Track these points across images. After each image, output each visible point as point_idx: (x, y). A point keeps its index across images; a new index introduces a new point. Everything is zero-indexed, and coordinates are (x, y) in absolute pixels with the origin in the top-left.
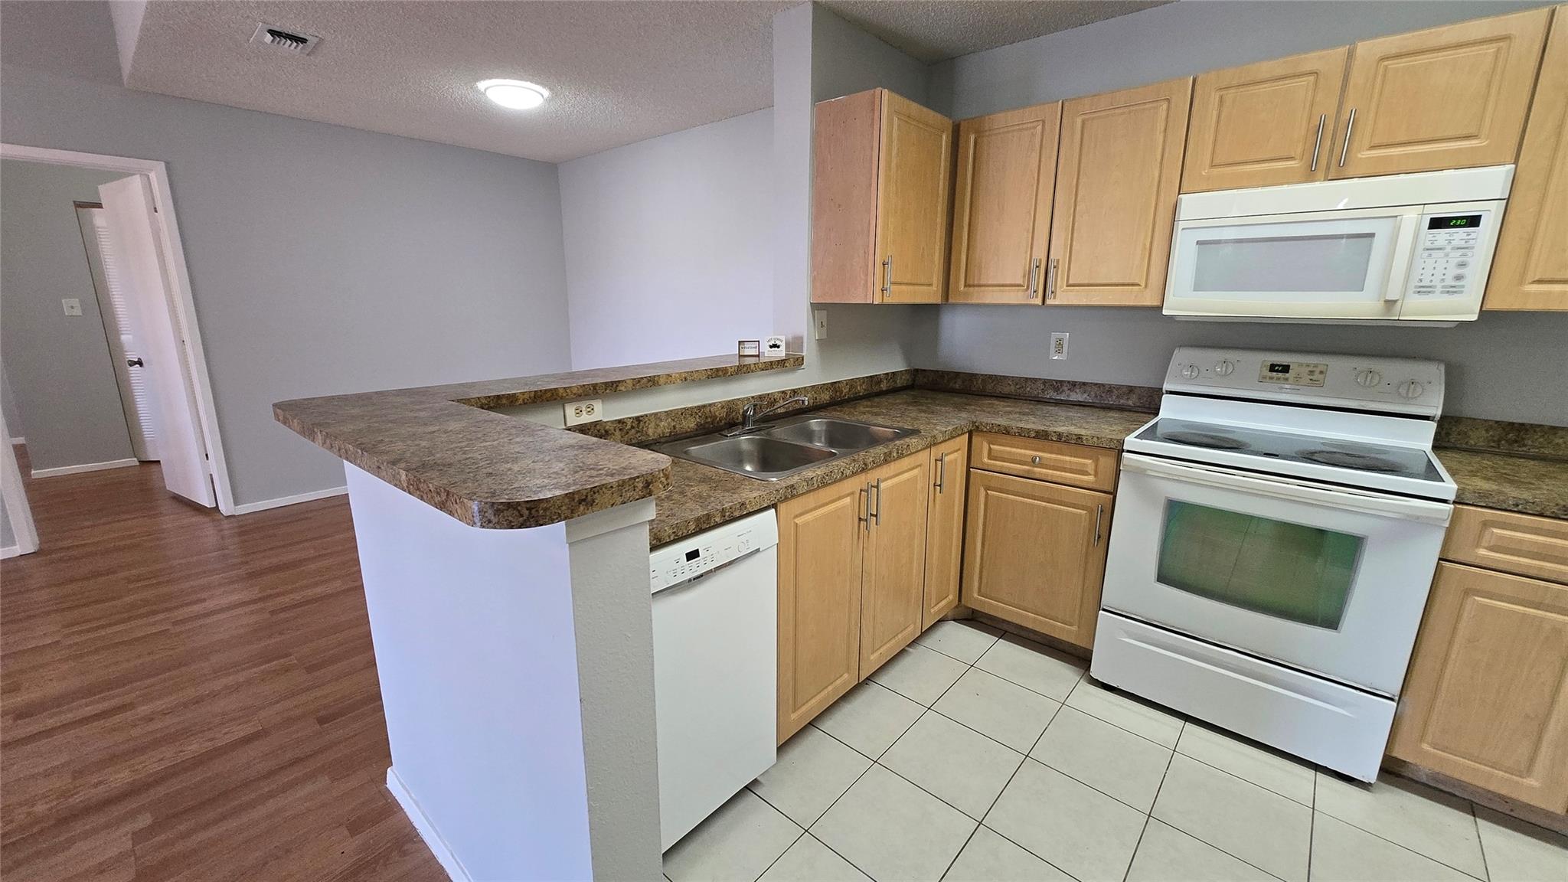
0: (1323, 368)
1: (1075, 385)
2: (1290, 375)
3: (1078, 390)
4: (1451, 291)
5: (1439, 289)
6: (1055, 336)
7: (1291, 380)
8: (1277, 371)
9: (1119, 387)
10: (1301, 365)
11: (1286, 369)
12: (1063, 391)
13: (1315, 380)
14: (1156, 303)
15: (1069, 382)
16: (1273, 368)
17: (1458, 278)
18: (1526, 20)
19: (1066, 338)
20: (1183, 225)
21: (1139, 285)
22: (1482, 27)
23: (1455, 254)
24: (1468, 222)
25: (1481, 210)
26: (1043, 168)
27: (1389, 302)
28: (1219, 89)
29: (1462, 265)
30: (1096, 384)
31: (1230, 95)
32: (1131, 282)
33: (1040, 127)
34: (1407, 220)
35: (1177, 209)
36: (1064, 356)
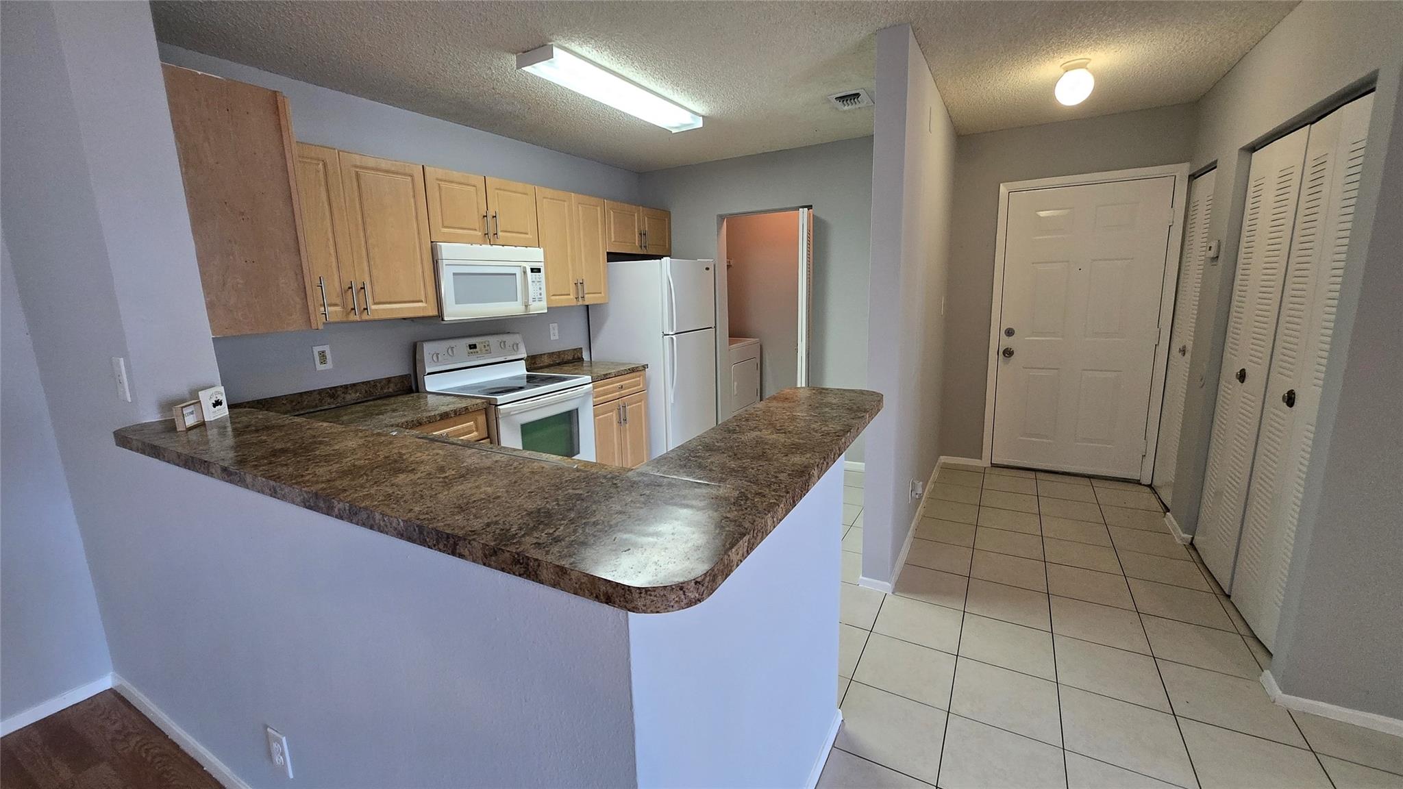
0: (488, 343)
2: (477, 349)
4: (540, 300)
5: (537, 299)
6: (317, 350)
7: (479, 352)
8: (472, 348)
10: (479, 343)
11: (475, 347)
13: (487, 349)
14: (435, 313)
17: (540, 294)
18: (529, 188)
19: (327, 349)
20: (445, 262)
21: (422, 301)
22: (520, 186)
23: (538, 284)
24: (539, 270)
25: (541, 265)
26: (334, 205)
27: (526, 306)
28: (437, 179)
29: (540, 289)
30: (363, 383)
31: (443, 184)
32: (418, 299)
33: (321, 166)
34: (525, 268)
35: (434, 252)
36: (329, 365)
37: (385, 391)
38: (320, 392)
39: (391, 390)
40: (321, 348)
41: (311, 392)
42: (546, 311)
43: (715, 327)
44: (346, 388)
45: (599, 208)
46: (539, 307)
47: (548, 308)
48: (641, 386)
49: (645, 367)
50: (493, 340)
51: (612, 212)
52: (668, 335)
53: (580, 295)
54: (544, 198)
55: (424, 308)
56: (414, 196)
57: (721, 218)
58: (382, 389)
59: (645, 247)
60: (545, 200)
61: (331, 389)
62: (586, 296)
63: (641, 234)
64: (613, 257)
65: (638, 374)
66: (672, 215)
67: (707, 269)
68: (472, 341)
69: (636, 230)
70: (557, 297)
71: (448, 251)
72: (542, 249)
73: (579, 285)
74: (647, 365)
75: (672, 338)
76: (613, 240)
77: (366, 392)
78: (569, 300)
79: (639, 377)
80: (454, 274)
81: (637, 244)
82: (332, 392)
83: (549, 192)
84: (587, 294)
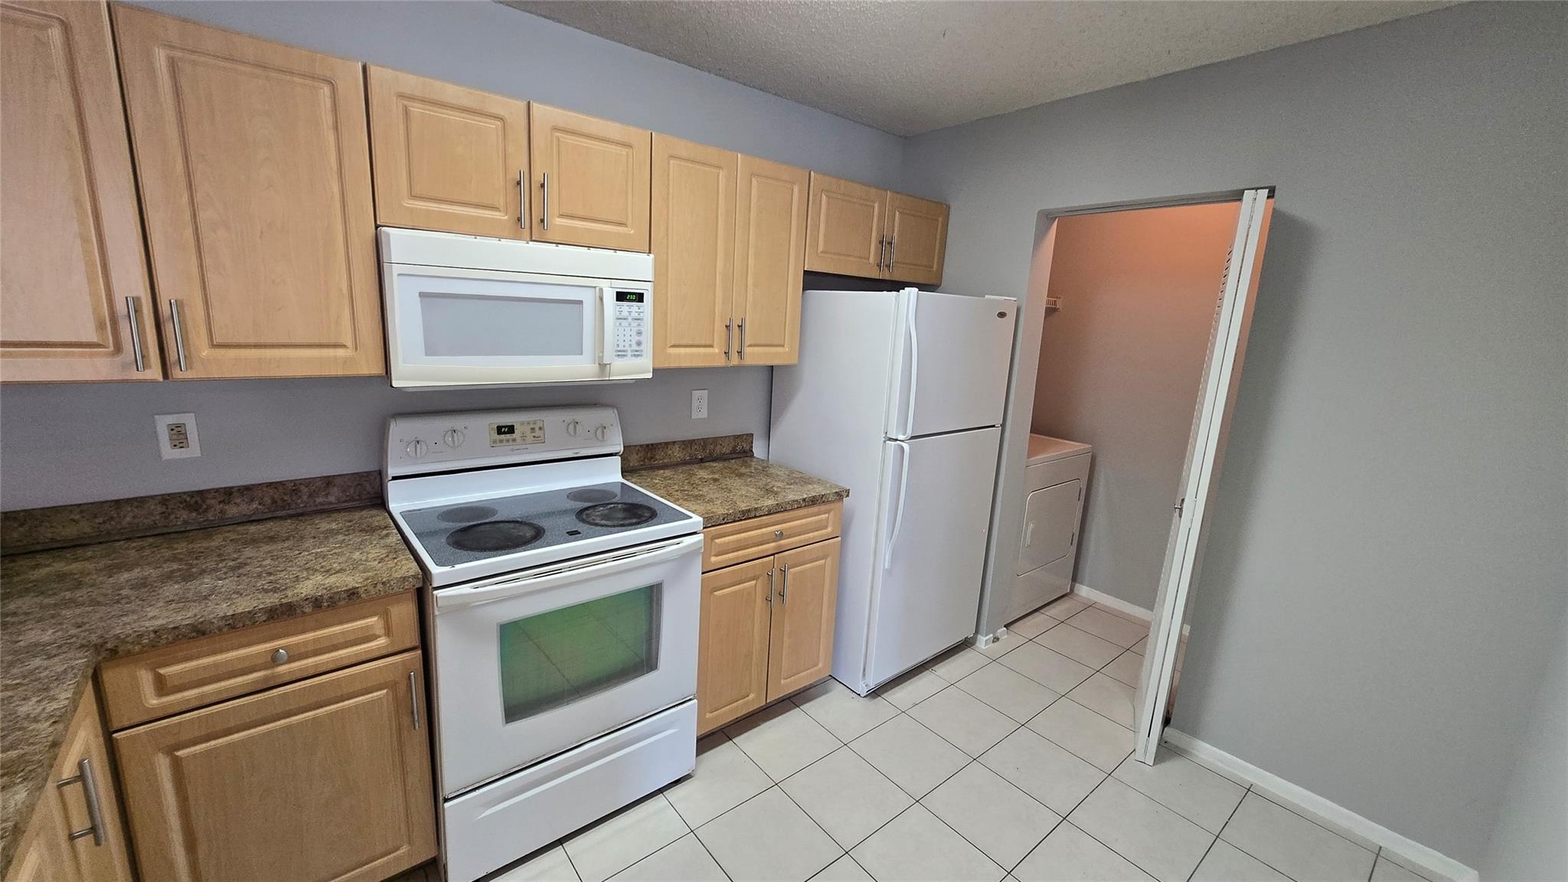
0: (540, 424)
1: (231, 494)
2: (517, 434)
3: (238, 501)
4: (637, 354)
5: (629, 353)
6: (163, 423)
7: (519, 440)
8: (505, 433)
9: (308, 482)
10: (522, 424)
11: (511, 429)
12: (209, 507)
13: (537, 436)
15: (217, 490)
16: (500, 430)
17: (639, 344)
18: (638, 136)
19: (190, 421)
20: (400, 269)
21: (343, 347)
22: (613, 129)
23: (634, 324)
24: (640, 298)
25: (647, 288)
27: (603, 365)
28: (401, 96)
29: (639, 333)
30: (270, 485)
31: (416, 109)
32: (333, 341)
33: (55, 34)
34: (601, 290)
35: (378, 246)
36: (194, 450)
37: (318, 500)
38: (165, 500)
39: (332, 499)
40: (172, 419)
41: (140, 501)
42: (650, 375)
43: (1003, 425)
44: (228, 494)
45: (796, 189)
46: (636, 367)
47: (654, 370)
48: (829, 529)
49: (841, 495)
50: (552, 420)
51: (824, 197)
52: (896, 440)
53: (735, 347)
54: (672, 157)
56: (336, 128)
57: (1047, 217)
58: (310, 496)
59: (888, 266)
60: (673, 161)
61: (192, 494)
62: (747, 350)
63: (881, 242)
64: (815, 280)
65: (823, 508)
66: (952, 209)
67: (1002, 315)
68: (506, 419)
69: (874, 234)
70: (683, 350)
71: (400, 243)
72: (652, 256)
73: (735, 329)
74: (848, 491)
75: (902, 448)
76: (821, 249)
77: (274, 501)
78: (713, 356)
79: (828, 512)
80: (422, 295)
81: (872, 259)
82: (196, 500)
83: (684, 147)
84: (749, 346)
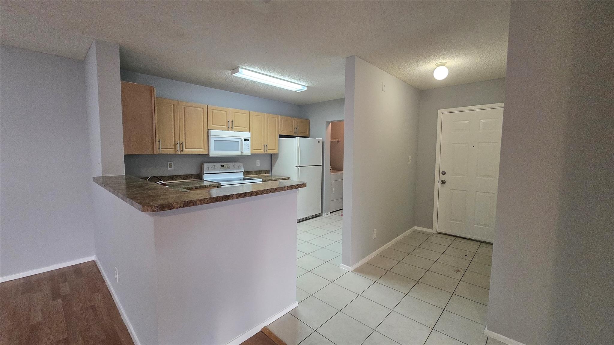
0: (229, 165)
3: (178, 178)
4: (248, 151)
6: (169, 163)
7: (226, 168)
9: (189, 175)
11: (224, 166)
13: (228, 167)
14: (207, 153)
15: (175, 176)
16: (222, 166)
17: (248, 149)
18: (247, 112)
19: (172, 163)
20: (211, 136)
21: (202, 149)
22: (243, 111)
23: (247, 145)
24: (248, 140)
25: (250, 139)
26: (175, 117)
27: (242, 153)
28: (212, 109)
29: (248, 147)
30: (183, 175)
31: (214, 111)
32: (201, 148)
33: (173, 106)
34: (242, 139)
35: (208, 132)
36: (173, 168)
38: (168, 176)
41: (165, 176)
43: (323, 166)
44: (177, 176)
45: (276, 119)
46: (248, 153)
47: (251, 154)
50: (231, 164)
51: (282, 120)
53: (266, 149)
55: (203, 151)
56: (203, 115)
57: (328, 123)
60: (253, 116)
61: (172, 176)
62: (268, 150)
63: (295, 128)
64: (281, 136)
66: (311, 121)
67: (319, 142)
68: (223, 164)
69: (293, 127)
70: (256, 150)
71: (213, 132)
72: (250, 133)
73: (266, 146)
74: (290, 178)
75: (298, 168)
76: (282, 130)
77: (184, 178)
78: (261, 151)
80: (214, 140)
81: (293, 132)
83: (255, 113)
84: (269, 149)
